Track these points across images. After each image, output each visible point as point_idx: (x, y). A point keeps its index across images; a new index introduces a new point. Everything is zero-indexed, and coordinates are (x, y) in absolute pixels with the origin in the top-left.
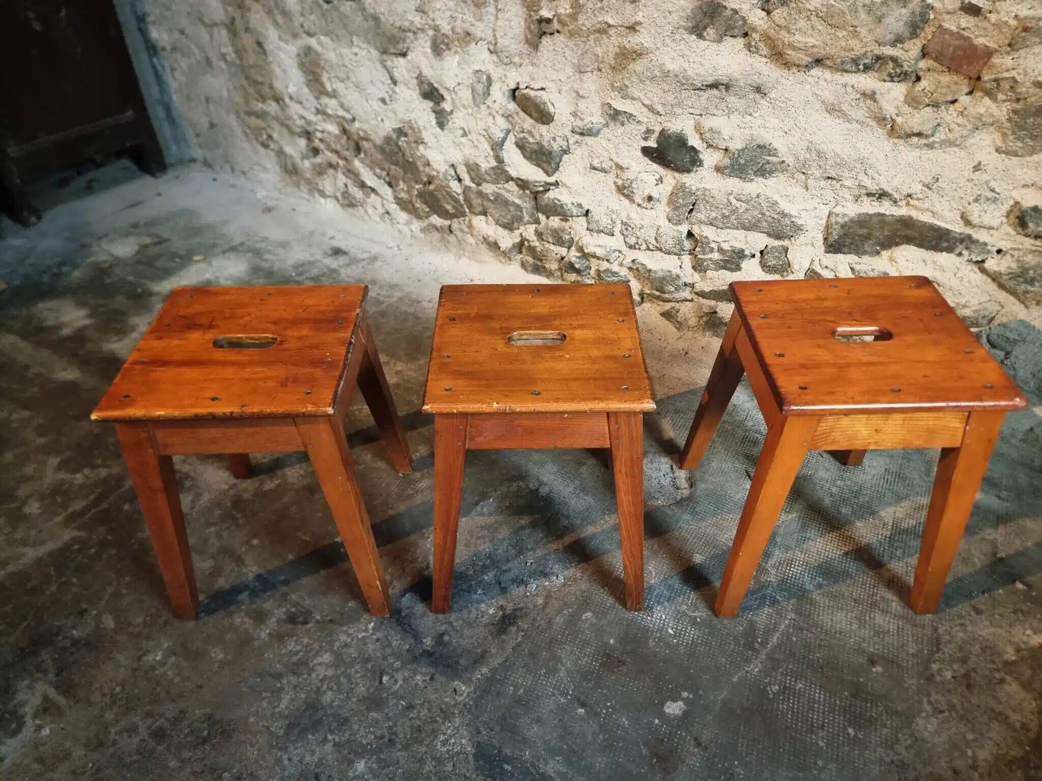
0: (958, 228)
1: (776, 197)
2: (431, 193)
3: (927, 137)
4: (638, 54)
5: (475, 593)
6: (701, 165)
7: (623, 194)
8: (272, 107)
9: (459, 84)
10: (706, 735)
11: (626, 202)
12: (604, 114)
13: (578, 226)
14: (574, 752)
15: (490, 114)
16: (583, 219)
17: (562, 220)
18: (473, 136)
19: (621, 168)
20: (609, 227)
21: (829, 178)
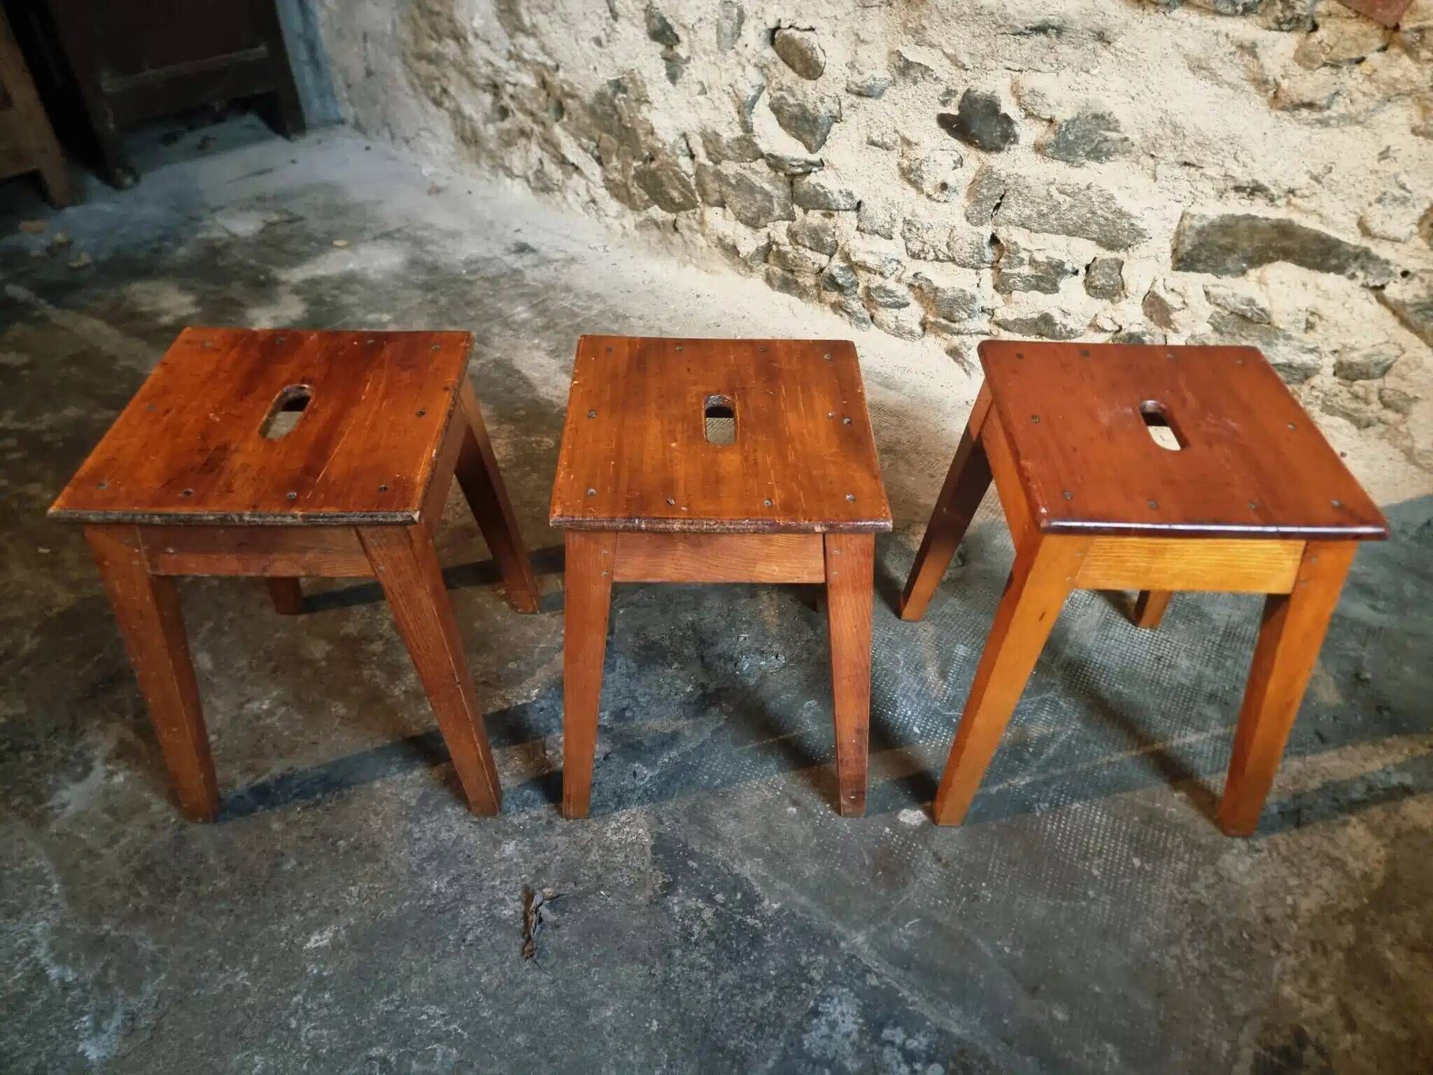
0: (1352, 238)
1: (1113, 190)
2: (653, 174)
3: (1321, 109)
5: (670, 666)
6: (1016, 141)
7: (909, 181)
8: (450, 48)
9: (700, 20)
10: (947, 852)
11: (912, 192)
12: (891, 65)
13: (846, 223)
14: (778, 854)
15: (739, 63)
16: (854, 214)
17: (824, 215)
18: (714, 94)
19: (908, 143)
20: (887, 226)
21: (1186, 164)
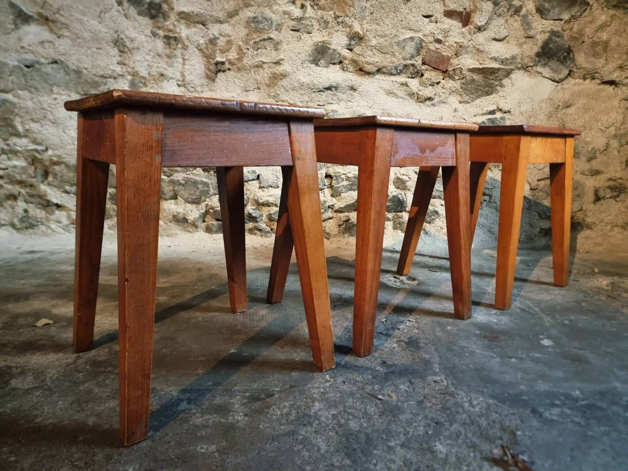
4: (284, 76)
10: (576, 345)
13: (253, 187)
16: (256, 181)
